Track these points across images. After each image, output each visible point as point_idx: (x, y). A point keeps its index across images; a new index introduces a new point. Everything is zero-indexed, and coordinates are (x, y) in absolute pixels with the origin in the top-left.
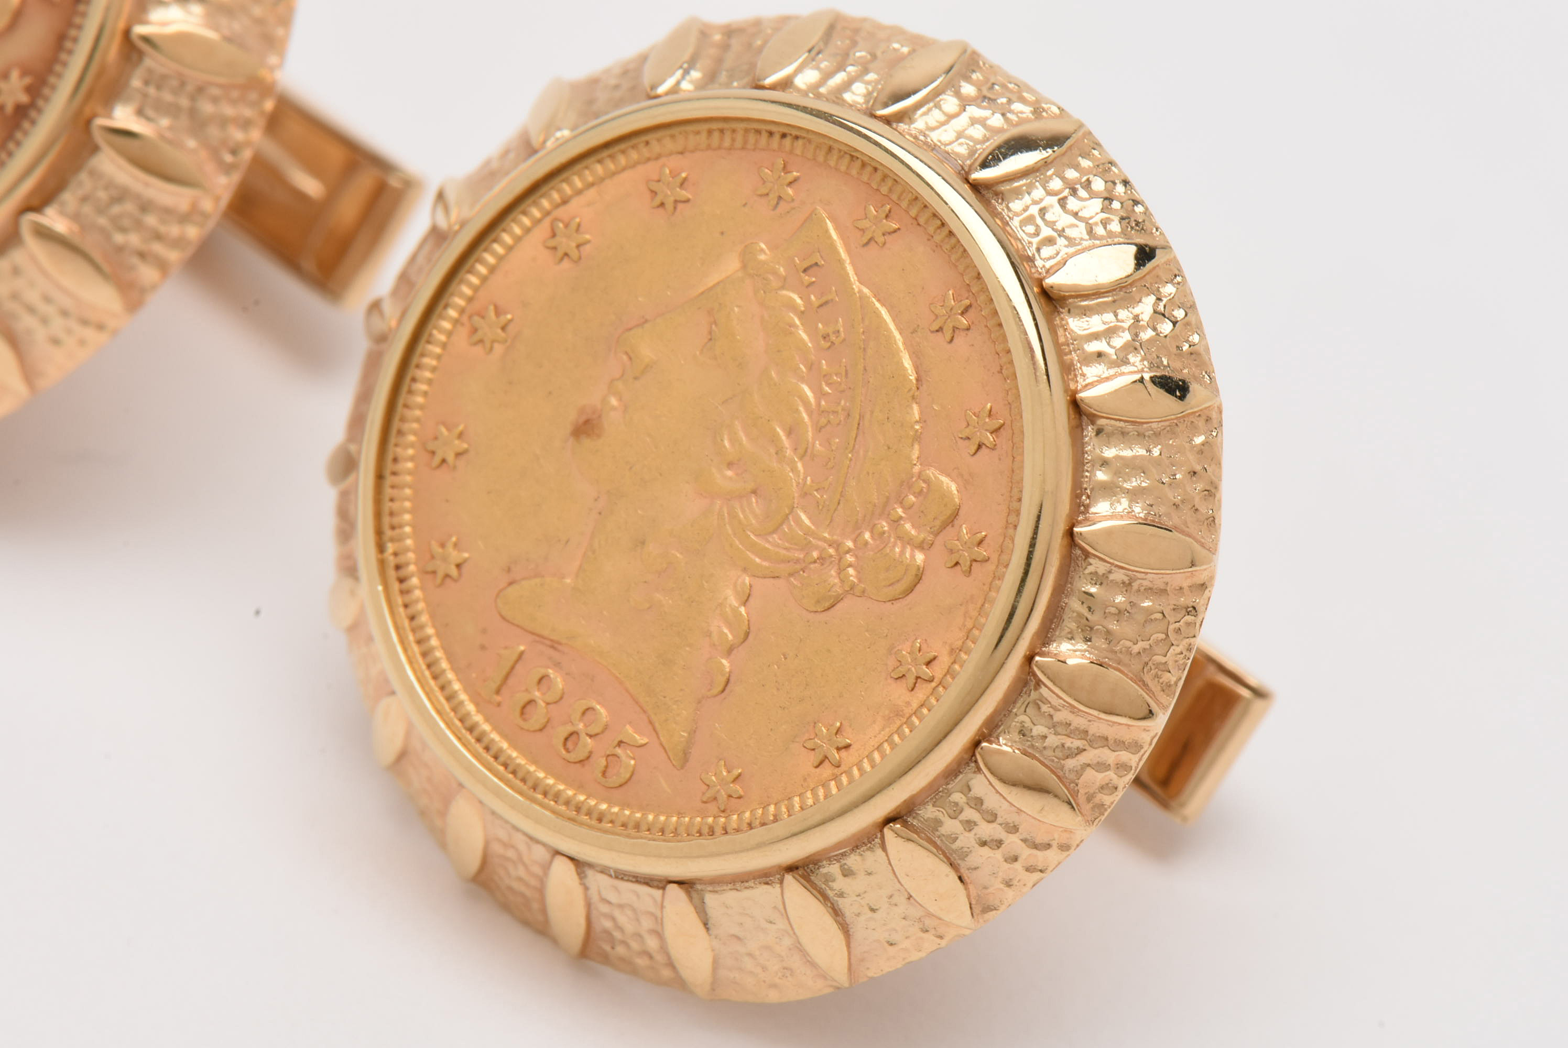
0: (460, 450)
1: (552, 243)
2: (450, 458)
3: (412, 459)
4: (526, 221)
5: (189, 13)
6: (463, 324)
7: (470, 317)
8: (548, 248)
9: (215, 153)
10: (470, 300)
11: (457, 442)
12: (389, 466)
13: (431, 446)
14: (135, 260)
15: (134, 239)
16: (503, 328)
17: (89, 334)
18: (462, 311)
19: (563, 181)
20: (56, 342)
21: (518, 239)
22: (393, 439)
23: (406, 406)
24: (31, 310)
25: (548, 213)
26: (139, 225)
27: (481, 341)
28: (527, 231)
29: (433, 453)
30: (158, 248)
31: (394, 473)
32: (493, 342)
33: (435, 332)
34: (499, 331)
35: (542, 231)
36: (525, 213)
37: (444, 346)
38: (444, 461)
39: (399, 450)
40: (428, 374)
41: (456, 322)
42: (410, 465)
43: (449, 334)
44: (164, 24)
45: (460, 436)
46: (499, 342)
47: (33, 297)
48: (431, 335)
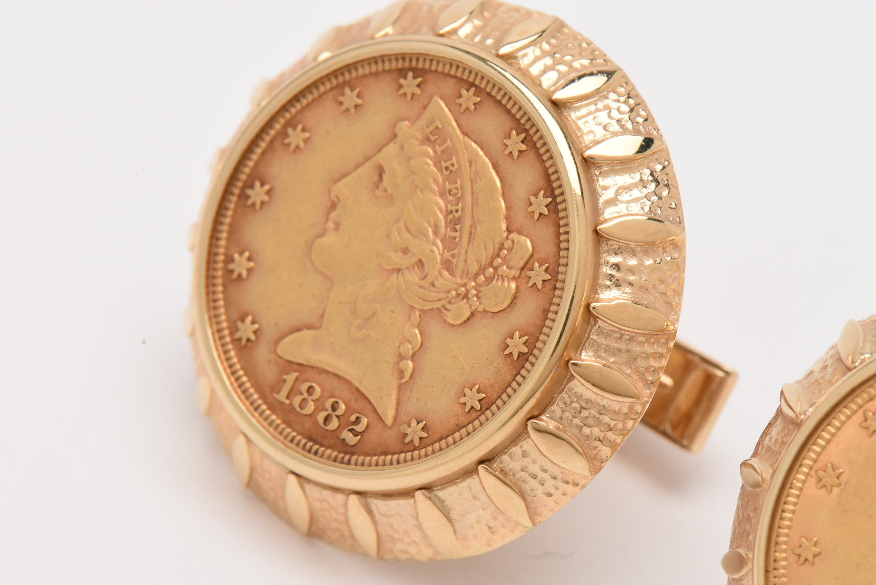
0: (816, 553)
1: (865, 424)
2: (810, 558)
3: (785, 559)
4: (848, 412)
5: (624, 293)
6: (812, 476)
7: (817, 471)
8: (862, 428)
9: (642, 376)
10: (815, 461)
11: (813, 548)
12: (772, 565)
13: (798, 551)
14: (597, 443)
15: (596, 431)
16: (838, 478)
17: (569, 488)
18: (811, 468)
19: (870, 387)
20: (550, 495)
21: (843, 423)
22: (773, 548)
23: (779, 527)
24: (535, 477)
25: (861, 407)
26: (599, 422)
27: (824, 486)
28: (849, 417)
29: (799, 555)
30: (611, 435)
31: (775, 569)
32: (832, 486)
33: (795, 482)
34: (836, 479)
35: (858, 418)
36: (846, 407)
37: (801, 489)
38: (806, 560)
39: (777, 554)
40: (791, 507)
41: (807, 475)
42: (784, 563)
43: (804, 482)
44: (610, 300)
45: (815, 544)
46: (835, 486)
47: (535, 469)
48: (792, 484)
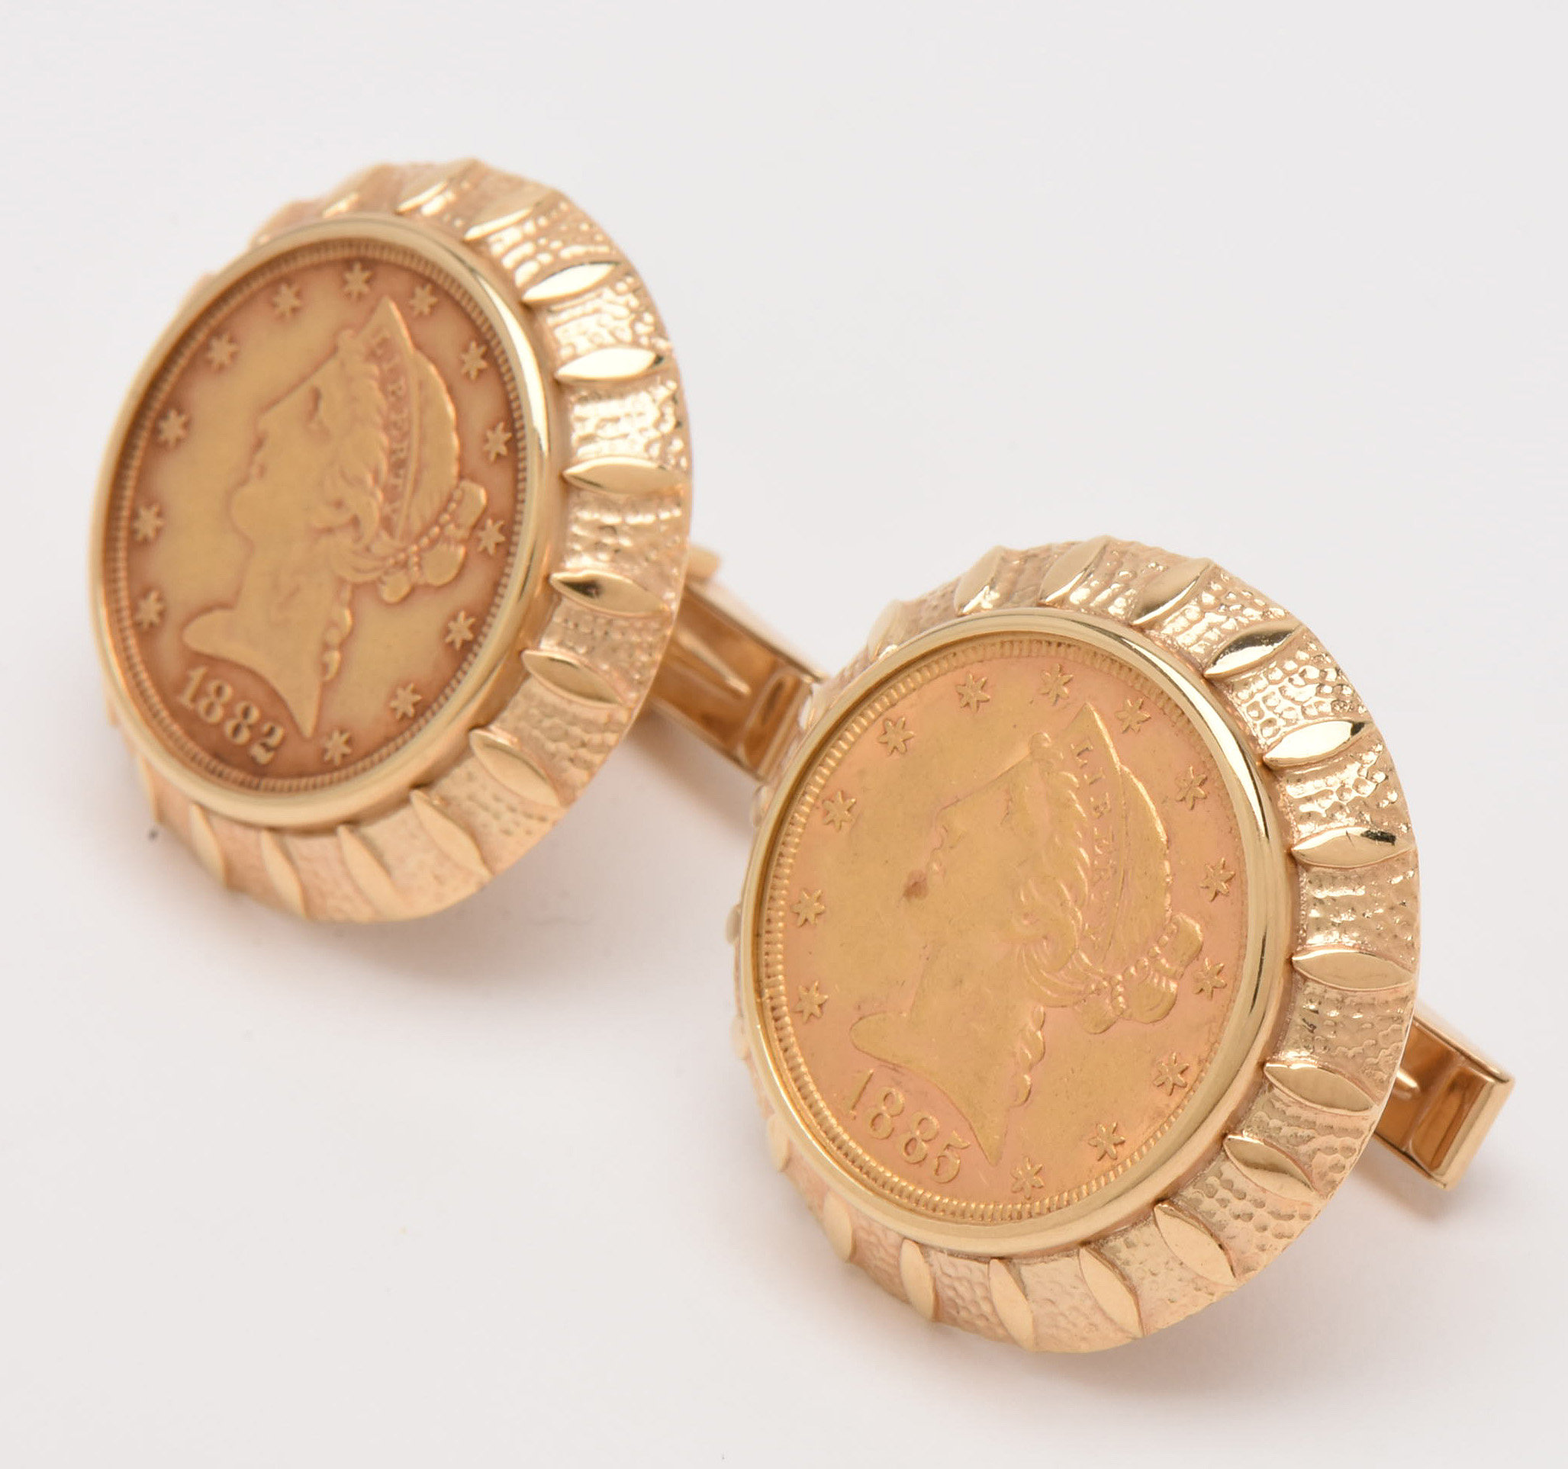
0: (818, 911)
1: (884, 739)
2: (811, 917)
3: (782, 919)
4: (864, 722)
5: (597, 559)
6: (818, 808)
7: (823, 802)
8: (881, 743)
9: (625, 674)
10: (823, 787)
11: (816, 904)
12: (765, 926)
13: (796, 909)
14: (567, 764)
15: (564, 747)
16: (849, 810)
17: (534, 824)
18: (817, 797)
19: (891, 688)
20: (507, 832)
21: (858, 737)
22: (766, 905)
23: (776, 877)
24: (486, 808)
25: (880, 715)
26: (566, 736)
27: (832, 821)
28: (865, 729)
29: (798, 914)
30: (583, 753)
31: (768, 932)
32: (841, 821)
33: (796, 815)
34: (846, 812)
35: (875, 731)
36: (862, 715)
37: (804, 826)
38: (806, 920)
39: (772, 912)
40: (793, 850)
41: (813, 807)
42: (781, 925)
43: (808, 816)
44: (578, 570)
45: (819, 899)
46: (845, 821)
47: (486, 797)
48: (793, 818)
